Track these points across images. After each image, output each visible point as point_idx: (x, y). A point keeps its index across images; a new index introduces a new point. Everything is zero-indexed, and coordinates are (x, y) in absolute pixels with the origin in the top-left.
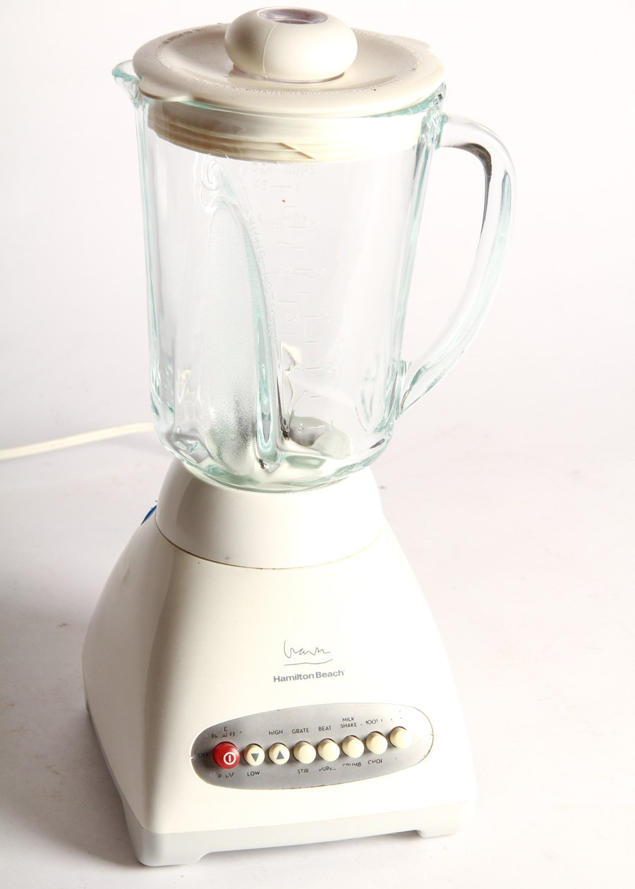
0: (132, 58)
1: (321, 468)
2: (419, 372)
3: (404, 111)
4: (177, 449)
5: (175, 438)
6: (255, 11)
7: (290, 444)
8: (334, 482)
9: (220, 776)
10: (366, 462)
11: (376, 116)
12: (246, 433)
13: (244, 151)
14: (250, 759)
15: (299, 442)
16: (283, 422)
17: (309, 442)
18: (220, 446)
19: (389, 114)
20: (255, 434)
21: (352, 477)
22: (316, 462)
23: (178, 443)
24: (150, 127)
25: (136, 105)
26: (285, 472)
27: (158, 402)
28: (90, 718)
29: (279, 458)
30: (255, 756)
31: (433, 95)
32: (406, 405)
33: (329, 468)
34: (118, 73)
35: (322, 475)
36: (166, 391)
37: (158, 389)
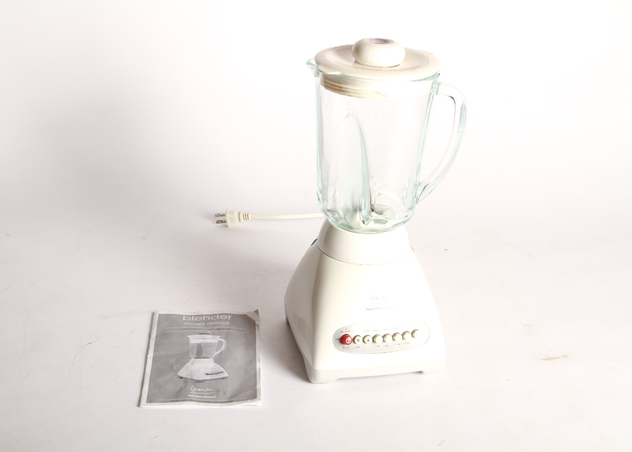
0: (314, 57)
1: (386, 224)
2: (425, 186)
3: (425, 79)
4: (327, 215)
5: (327, 211)
6: (364, 39)
7: (373, 214)
8: (391, 230)
9: (344, 348)
10: (404, 222)
11: (414, 81)
12: (356, 209)
13: (348, 92)
14: (356, 340)
15: (377, 213)
16: (372, 205)
17: (380, 213)
18: (345, 214)
19: (420, 80)
20: (360, 210)
21: (397, 228)
22: (384, 221)
23: (328, 213)
24: (322, 85)
25: (316, 76)
26: (372, 225)
27: (320, 196)
28: (288, 323)
29: (369, 219)
30: (358, 340)
31: (436, 74)
32: (420, 200)
33: (390, 224)
34: (308, 63)
35: (386, 227)
36: (323, 191)
37: (320, 190)
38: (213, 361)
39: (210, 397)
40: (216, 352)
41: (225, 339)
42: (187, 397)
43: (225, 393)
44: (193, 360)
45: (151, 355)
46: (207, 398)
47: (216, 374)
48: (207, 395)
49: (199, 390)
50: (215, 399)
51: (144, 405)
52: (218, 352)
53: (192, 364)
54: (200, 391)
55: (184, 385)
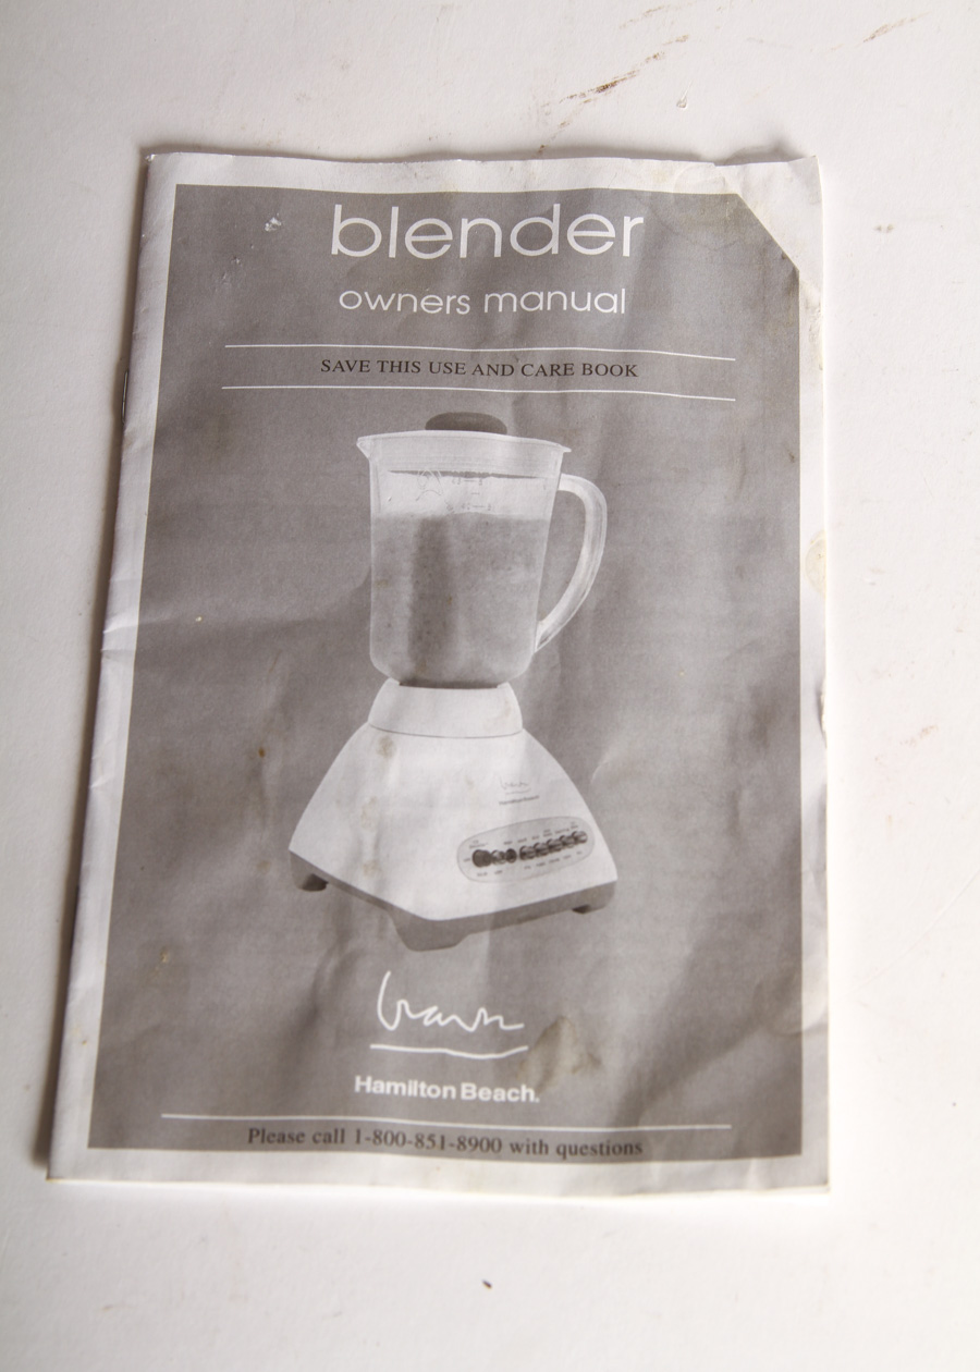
38: (516, 717)
39: (500, 1095)
40: (542, 615)
41: (597, 482)
42: (347, 1100)
43: (593, 1061)
44: (389, 694)
45: (124, 625)
46: (477, 1109)
47: (538, 851)
48: (474, 1073)
49: (430, 1016)
50: (526, 1113)
51: (77, 1172)
52: (551, 624)
53: (386, 748)
54: (438, 1036)
55: (333, 963)
